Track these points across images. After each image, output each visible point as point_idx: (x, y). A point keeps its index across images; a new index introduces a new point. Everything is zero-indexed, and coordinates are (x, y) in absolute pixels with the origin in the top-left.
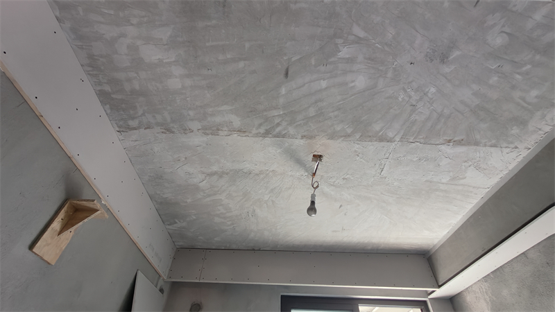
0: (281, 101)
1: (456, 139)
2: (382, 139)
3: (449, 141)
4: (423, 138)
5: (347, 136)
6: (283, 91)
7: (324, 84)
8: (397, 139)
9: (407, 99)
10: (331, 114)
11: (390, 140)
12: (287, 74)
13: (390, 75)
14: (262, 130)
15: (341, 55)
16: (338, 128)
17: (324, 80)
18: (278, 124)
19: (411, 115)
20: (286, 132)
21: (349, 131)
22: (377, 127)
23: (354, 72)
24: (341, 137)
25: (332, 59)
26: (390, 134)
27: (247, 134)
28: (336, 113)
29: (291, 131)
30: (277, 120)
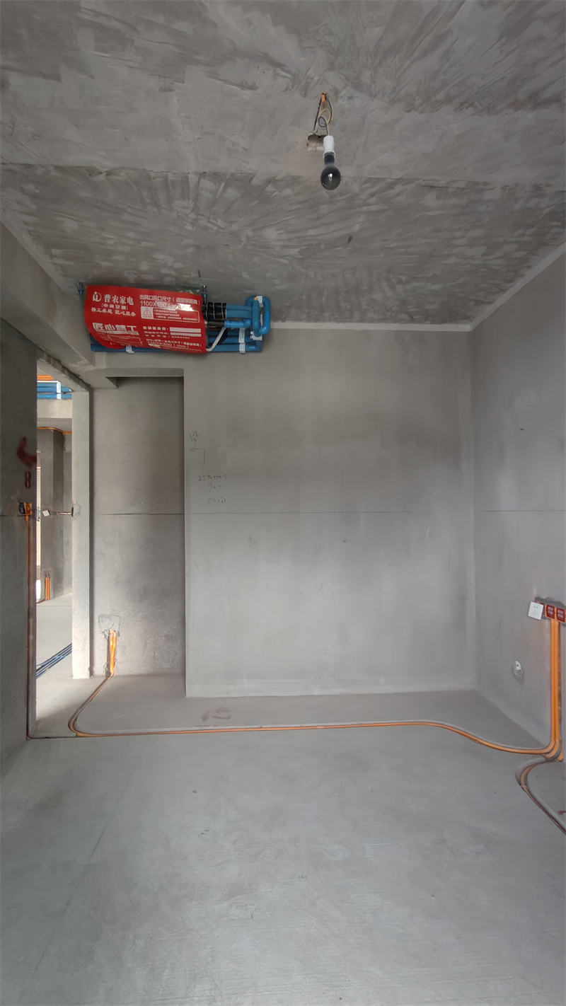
0: (362, 219)
1: (102, 177)
2: (216, 177)
3: (108, 174)
4: (154, 179)
5: (272, 181)
6: (357, 227)
7: (311, 232)
8: (193, 179)
10: (298, 206)
11: (203, 175)
12: (350, 239)
14: (398, 188)
15: (297, 250)
16: (287, 192)
17: (311, 236)
18: (372, 195)
19: (196, 205)
21: (270, 188)
22: (233, 193)
23: (281, 240)
24: (282, 180)
25: (304, 248)
26: (207, 184)
27: (424, 183)
28: (293, 207)
29: (356, 188)
30: (373, 200)
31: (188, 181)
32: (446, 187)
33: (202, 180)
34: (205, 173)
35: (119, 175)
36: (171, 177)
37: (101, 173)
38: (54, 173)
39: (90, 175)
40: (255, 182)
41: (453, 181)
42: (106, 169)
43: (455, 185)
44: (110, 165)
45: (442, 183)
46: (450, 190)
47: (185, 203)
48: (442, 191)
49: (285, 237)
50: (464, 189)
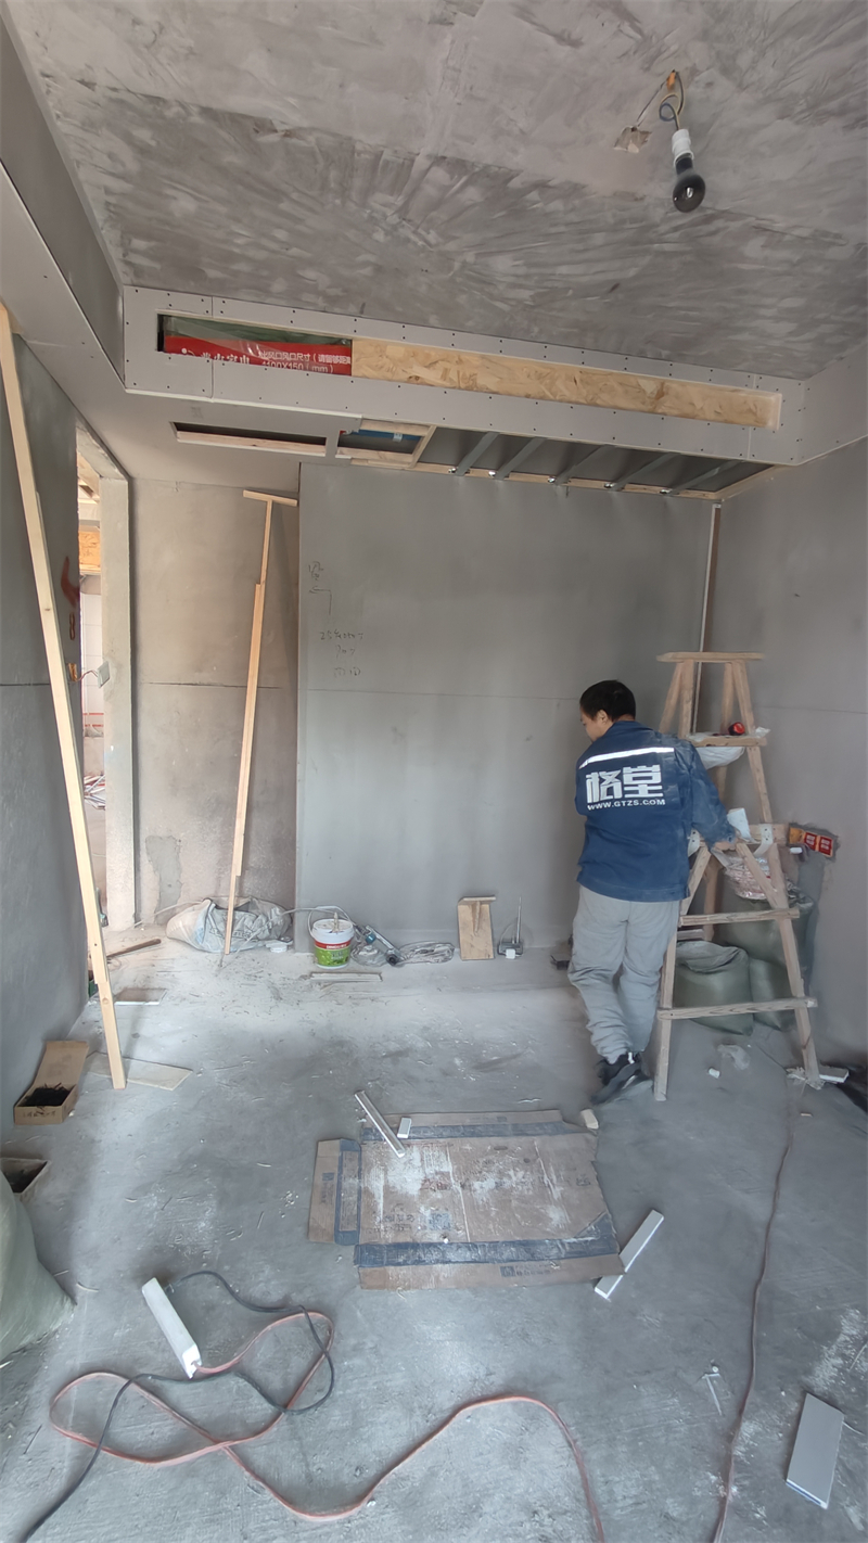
1: (272, 138)
2: (458, 166)
3: (288, 134)
4: (359, 154)
5: (542, 186)
8: (421, 162)
9: (420, 231)
10: (562, 229)
11: (439, 160)
13: (457, 265)
14: (719, 223)
16: (557, 205)
17: (561, 275)
18: (676, 229)
19: (406, 204)
20: (670, 215)
21: (534, 195)
22: (473, 194)
23: (512, 275)
24: (555, 187)
25: (541, 290)
26: (439, 175)
27: (755, 223)
28: (554, 230)
30: (676, 235)
31: (412, 165)
32: (784, 234)
33: (434, 169)
34: (444, 158)
35: (303, 139)
36: (388, 155)
37: (276, 131)
38: (196, 119)
39: (257, 132)
40: (515, 183)
41: (795, 227)
42: (287, 127)
43: (797, 232)
44: (296, 120)
45: (780, 226)
46: (787, 238)
47: (390, 199)
48: (773, 237)
49: (522, 271)
50: (805, 238)
